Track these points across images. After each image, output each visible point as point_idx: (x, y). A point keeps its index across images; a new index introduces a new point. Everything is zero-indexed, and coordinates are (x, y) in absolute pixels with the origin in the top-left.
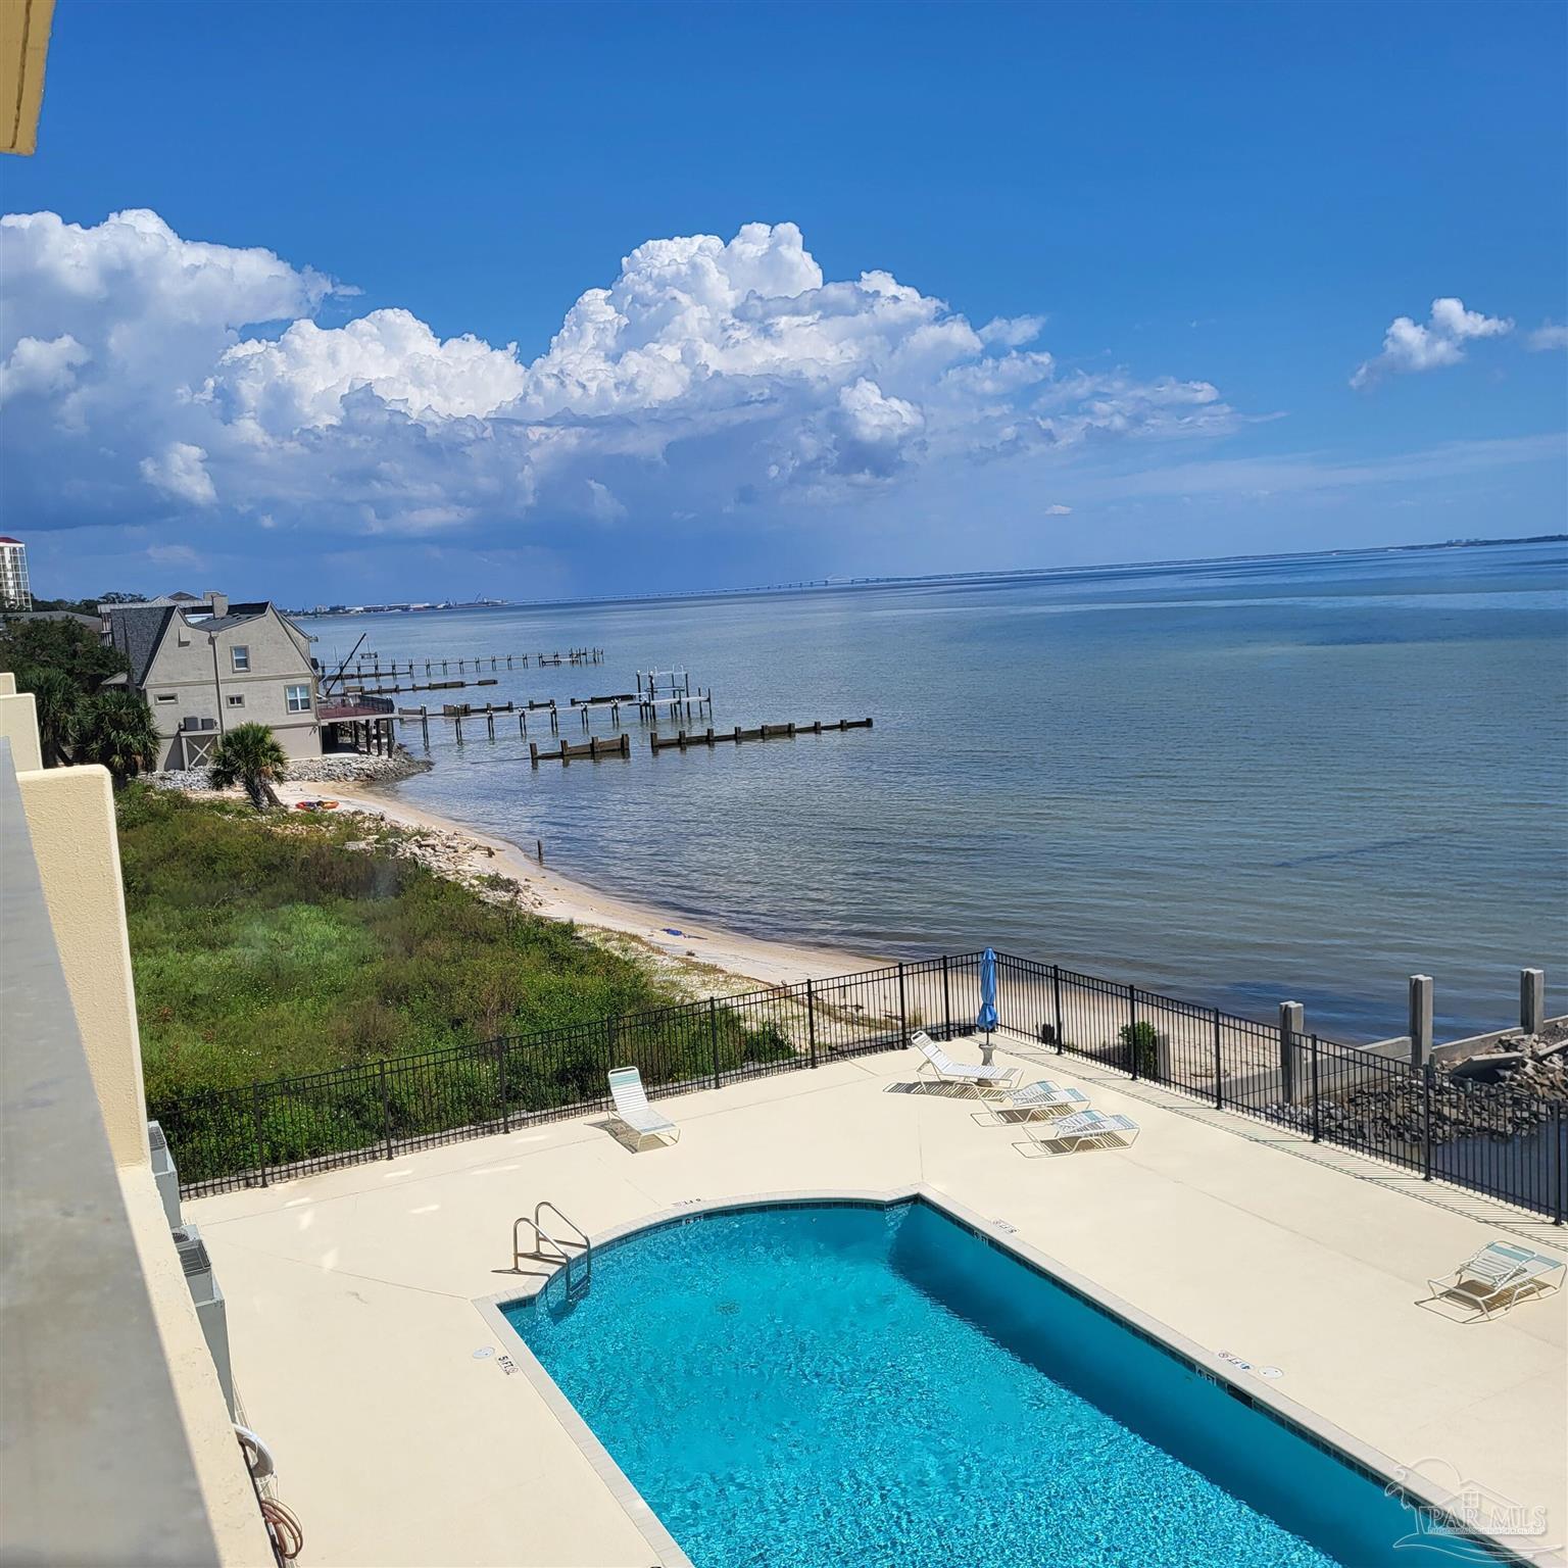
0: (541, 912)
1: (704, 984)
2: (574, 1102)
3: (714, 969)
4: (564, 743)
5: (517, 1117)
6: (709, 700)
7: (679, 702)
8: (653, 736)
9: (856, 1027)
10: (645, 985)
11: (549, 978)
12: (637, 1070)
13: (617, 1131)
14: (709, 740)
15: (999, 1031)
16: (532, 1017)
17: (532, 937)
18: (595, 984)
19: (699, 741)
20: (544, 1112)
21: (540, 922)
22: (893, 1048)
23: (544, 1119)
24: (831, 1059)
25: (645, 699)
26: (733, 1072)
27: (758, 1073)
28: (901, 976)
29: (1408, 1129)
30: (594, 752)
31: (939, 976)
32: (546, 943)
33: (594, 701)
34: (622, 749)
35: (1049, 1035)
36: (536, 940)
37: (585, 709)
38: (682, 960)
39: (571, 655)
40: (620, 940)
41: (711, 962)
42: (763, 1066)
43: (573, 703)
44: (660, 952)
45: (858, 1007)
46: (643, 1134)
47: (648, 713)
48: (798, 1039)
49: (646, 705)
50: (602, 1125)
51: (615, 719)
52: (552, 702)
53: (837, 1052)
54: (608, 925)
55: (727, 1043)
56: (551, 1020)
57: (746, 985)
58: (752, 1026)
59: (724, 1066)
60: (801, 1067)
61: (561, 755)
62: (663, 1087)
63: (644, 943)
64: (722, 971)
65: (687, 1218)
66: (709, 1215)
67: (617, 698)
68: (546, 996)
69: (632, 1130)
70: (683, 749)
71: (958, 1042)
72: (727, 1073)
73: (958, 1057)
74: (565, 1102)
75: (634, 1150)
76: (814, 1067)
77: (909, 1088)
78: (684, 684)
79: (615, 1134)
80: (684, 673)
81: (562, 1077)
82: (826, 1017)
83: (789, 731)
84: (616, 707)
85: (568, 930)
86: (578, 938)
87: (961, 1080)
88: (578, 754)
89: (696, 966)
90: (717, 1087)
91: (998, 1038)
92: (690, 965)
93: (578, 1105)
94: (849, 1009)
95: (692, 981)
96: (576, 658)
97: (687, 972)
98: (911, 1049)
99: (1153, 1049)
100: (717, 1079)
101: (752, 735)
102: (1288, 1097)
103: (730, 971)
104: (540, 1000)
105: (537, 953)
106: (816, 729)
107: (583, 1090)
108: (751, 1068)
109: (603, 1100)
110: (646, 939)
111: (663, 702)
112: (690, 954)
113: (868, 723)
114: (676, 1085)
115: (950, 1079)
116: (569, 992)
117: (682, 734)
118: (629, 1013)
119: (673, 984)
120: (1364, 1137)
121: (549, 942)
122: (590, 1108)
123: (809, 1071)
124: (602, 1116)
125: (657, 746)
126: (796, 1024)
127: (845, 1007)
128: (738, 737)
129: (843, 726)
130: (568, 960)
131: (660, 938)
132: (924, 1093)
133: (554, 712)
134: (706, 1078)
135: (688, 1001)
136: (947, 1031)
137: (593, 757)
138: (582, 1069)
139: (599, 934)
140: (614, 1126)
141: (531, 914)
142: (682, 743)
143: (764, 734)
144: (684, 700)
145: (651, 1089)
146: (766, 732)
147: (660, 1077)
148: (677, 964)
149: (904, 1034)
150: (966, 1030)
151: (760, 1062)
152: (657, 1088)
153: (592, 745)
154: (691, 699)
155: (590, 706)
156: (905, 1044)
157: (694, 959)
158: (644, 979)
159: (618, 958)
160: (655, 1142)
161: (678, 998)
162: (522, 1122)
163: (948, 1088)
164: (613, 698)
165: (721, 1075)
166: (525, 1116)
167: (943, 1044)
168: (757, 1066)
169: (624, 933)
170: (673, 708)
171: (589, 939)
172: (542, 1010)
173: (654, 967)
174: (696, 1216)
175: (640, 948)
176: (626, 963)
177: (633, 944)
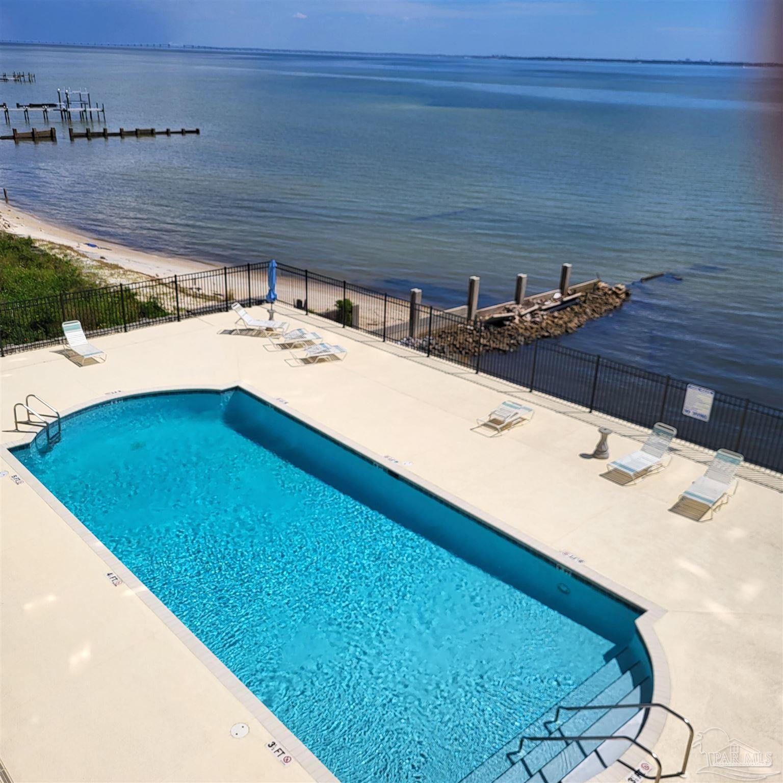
0: (10, 231)
1: (112, 275)
2: (42, 340)
3: (116, 267)
4: (14, 130)
5: (9, 348)
6: (103, 111)
7: (85, 111)
8: (71, 130)
9: (198, 299)
10: (79, 275)
11: (20, 270)
12: (79, 323)
13: (69, 355)
14: (105, 134)
15: (276, 303)
16: (12, 292)
17: (7, 246)
18: (48, 274)
19: (98, 135)
20: (25, 345)
21: (10, 237)
22: (221, 311)
23: (26, 348)
24: (188, 317)
25: (64, 107)
26: (134, 324)
27: (148, 324)
28: (225, 274)
29: (463, 349)
30: (34, 137)
31: (246, 274)
32: (16, 249)
33: (31, 106)
34: (51, 136)
35: (300, 305)
36: (10, 247)
37: (26, 111)
38: (98, 261)
39: (14, 76)
40: (59, 249)
41: (115, 263)
42: (151, 320)
43: (18, 106)
44: (85, 256)
45: (199, 289)
46: (85, 357)
47: (66, 115)
48: (168, 305)
49: (65, 111)
50: (60, 352)
51: (46, 118)
52: (5, 104)
53: (191, 313)
54: (52, 240)
55: (129, 308)
56: (24, 294)
57: (136, 275)
58: (142, 299)
59: (129, 320)
60: (172, 321)
61: (13, 138)
62: (95, 331)
63: (74, 251)
64: (121, 268)
65: (114, 401)
66: (126, 399)
67: (46, 105)
68: (19, 280)
69: (78, 355)
70: (89, 139)
71: (255, 308)
72: (131, 324)
73: (256, 316)
74: (37, 340)
75: (80, 365)
76: (179, 321)
77: (230, 332)
78: (87, 100)
79: (68, 357)
80: (87, 93)
81: (34, 326)
82: (182, 294)
83: (152, 133)
84: (46, 111)
85: (29, 242)
86: (35, 247)
87: (257, 328)
88: (24, 138)
89: (107, 265)
90: (126, 331)
91: (277, 306)
92: (103, 264)
93: (45, 341)
94: (194, 290)
95: (106, 272)
96: (18, 78)
97: (101, 268)
98: (230, 312)
99: (351, 312)
100: (125, 328)
101: (130, 134)
102: (412, 334)
103: (126, 267)
104: (16, 282)
105: (10, 254)
106: (168, 133)
107: (47, 333)
108: (144, 321)
109: (60, 338)
110: (75, 249)
111: (75, 110)
112: (102, 258)
113: (197, 132)
114: (102, 330)
115: (252, 328)
116: (34, 278)
117: (88, 130)
118: (71, 291)
119: (94, 274)
120: (444, 353)
121: (18, 249)
122: (52, 343)
123: (176, 323)
124: (60, 347)
125: (73, 136)
126: (165, 297)
127: (192, 289)
128: (122, 134)
129: (183, 132)
130: (31, 260)
131: (84, 248)
132: (238, 334)
133: (7, 111)
134: (119, 327)
135: (103, 285)
136: (249, 303)
137: (34, 140)
138: (46, 322)
139: (47, 245)
140: (67, 353)
141: (4, 232)
142: (88, 135)
143: (137, 133)
144: (88, 109)
145: (88, 333)
146: (139, 132)
147: (92, 326)
148: (95, 263)
149: (227, 304)
150: (259, 302)
151: (149, 318)
152: (91, 332)
153: (33, 133)
154: (92, 109)
155: (29, 109)
156: (227, 309)
157: (105, 261)
158: (77, 272)
159: (60, 260)
160: (92, 361)
161: (97, 282)
162: (12, 351)
163: (251, 332)
164: (44, 105)
165: (128, 325)
166: (13, 347)
167: (247, 309)
168: (148, 321)
169: (63, 245)
170: (81, 114)
171: (42, 248)
172: (18, 288)
173: (82, 265)
174: (119, 400)
175: (73, 254)
176: (66, 263)
177: (68, 251)
